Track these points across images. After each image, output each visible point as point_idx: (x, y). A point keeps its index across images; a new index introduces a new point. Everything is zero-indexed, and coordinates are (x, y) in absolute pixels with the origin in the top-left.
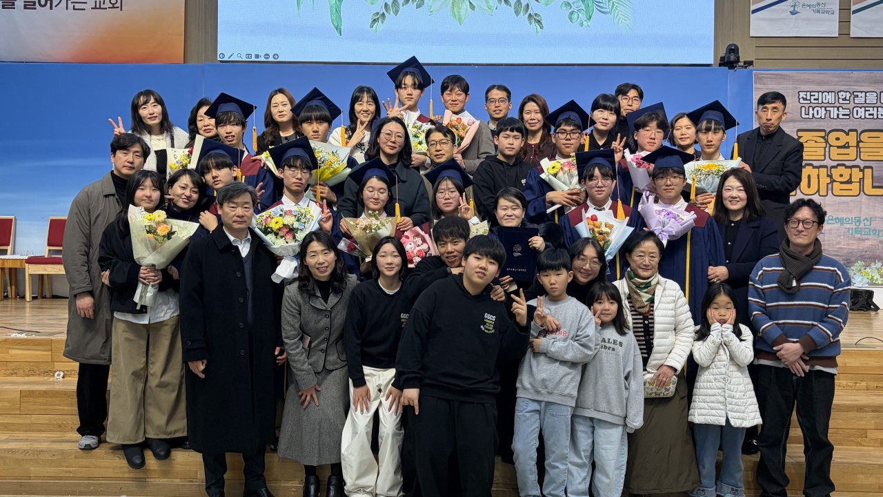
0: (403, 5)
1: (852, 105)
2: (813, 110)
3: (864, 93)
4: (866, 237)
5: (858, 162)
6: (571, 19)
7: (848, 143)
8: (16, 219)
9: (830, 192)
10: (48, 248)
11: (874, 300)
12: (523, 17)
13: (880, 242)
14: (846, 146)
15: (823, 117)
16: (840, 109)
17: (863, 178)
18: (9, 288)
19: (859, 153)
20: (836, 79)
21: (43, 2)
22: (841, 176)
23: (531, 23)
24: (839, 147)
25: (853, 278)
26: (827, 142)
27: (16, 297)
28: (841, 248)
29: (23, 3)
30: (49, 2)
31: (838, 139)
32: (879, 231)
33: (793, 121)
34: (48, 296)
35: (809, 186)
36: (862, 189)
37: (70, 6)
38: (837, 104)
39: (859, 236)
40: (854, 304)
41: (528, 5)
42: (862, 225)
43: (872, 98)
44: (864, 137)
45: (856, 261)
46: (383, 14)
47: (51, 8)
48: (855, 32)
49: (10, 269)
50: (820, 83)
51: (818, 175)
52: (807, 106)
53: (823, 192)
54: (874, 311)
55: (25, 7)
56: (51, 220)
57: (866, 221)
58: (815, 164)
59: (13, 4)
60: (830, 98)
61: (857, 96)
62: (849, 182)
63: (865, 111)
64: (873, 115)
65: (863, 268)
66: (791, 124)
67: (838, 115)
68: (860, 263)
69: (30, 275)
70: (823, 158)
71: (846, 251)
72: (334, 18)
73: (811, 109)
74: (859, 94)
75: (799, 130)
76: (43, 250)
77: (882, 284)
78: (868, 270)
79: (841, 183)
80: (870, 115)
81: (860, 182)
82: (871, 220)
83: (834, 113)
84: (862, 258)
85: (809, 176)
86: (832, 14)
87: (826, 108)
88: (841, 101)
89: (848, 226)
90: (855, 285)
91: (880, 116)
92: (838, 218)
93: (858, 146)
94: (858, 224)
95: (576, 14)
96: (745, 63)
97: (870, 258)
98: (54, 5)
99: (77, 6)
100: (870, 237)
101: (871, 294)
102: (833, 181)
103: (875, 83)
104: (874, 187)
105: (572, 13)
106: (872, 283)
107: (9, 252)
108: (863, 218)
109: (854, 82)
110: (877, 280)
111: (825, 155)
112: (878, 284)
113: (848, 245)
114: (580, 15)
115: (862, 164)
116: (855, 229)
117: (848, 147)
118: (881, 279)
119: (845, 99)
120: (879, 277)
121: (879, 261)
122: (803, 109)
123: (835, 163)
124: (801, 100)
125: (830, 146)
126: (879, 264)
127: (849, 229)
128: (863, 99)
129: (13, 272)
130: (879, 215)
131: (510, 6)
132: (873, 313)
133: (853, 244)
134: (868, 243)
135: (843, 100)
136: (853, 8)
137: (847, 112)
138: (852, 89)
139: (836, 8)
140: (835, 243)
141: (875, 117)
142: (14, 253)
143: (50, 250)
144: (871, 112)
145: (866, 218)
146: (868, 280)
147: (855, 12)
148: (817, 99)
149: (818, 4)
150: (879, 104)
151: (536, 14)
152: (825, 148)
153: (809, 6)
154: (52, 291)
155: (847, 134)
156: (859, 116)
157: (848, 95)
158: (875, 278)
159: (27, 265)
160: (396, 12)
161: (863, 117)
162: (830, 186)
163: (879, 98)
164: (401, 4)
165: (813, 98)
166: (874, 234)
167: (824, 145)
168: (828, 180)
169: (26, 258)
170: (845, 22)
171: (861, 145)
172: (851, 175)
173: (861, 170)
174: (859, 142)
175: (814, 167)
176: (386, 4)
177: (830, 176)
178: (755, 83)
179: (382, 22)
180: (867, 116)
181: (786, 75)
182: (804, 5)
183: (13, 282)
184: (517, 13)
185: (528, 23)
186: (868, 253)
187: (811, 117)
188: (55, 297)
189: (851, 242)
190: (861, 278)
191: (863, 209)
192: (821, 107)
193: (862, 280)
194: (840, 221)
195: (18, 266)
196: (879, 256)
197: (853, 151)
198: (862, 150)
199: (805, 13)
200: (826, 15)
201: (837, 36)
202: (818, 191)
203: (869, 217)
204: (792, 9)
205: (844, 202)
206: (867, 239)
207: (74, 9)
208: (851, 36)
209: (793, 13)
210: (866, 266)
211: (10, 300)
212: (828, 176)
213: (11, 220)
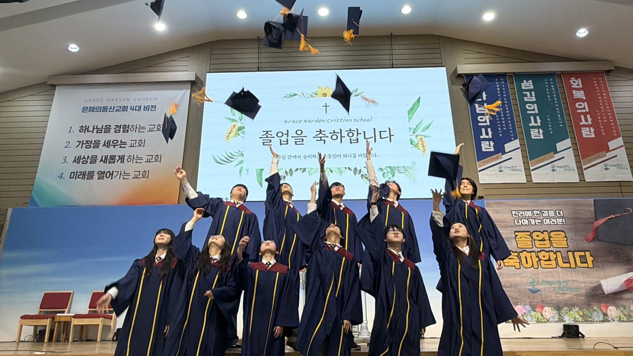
0: (295, 171)
1: (542, 218)
2: (521, 220)
3: (547, 211)
4: (566, 292)
5: (552, 249)
6: (384, 176)
7: (544, 238)
8: (73, 293)
9: (539, 266)
10: (89, 309)
11: (580, 330)
12: (358, 176)
13: (575, 295)
14: (543, 240)
15: (527, 224)
16: (536, 220)
17: (557, 257)
18: (62, 335)
19: (551, 243)
20: (530, 204)
21: (108, 176)
22: (544, 256)
23: (363, 179)
24: (539, 240)
25: (564, 318)
26: (532, 238)
27: (65, 341)
28: (553, 299)
29: (97, 177)
30: (111, 176)
31: (538, 236)
32: (573, 288)
33: (511, 227)
34: (84, 340)
35: (527, 263)
36: (557, 264)
37: (122, 177)
38: (533, 217)
39: (561, 292)
40: (569, 333)
41: (360, 170)
42: (562, 285)
43: (552, 214)
44: (552, 234)
45: (563, 307)
46: (285, 176)
47: (112, 179)
48: (535, 180)
49: (65, 322)
50: (521, 206)
51: (531, 257)
52: (517, 218)
53: (536, 266)
54: (582, 337)
55: (98, 179)
56: (94, 293)
57: (564, 283)
58: (528, 250)
59: (93, 177)
60: (529, 214)
61: (544, 213)
62: (549, 260)
63: (550, 220)
64: (554, 222)
65: (568, 312)
66: (510, 228)
67: (535, 223)
68: (566, 308)
69: (75, 326)
70: (531, 247)
71: (556, 301)
72: (259, 178)
73: (520, 220)
74: (544, 211)
75: (515, 232)
76: (85, 310)
77: (582, 321)
78: (571, 312)
79: (545, 261)
80: (553, 222)
81: (555, 260)
82: (567, 282)
83: (533, 222)
84: (566, 305)
85: (526, 258)
86: (521, 171)
87: (528, 219)
88: (535, 215)
89: (554, 286)
90: (566, 322)
91: (558, 223)
92: (547, 281)
93: (550, 240)
94: (559, 284)
95: (386, 175)
96: (479, 197)
97: (571, 305)
98: (113, 177)
99: (125, 177)
100: (567, 292)
101: (577, 327)
102: (540, 260)
103: (552, 205)
104: (564, 263)
105: (384, 173)
106: (575, 321)
107: (66, 312)
108: (562, 281)
109: (540, 205)
110: (578, 319)
111: (532, 245)
112: (579, 321)
113: (557, 297)
114: (389, 174)
115: (555, 250)
116: (559, 287)
117: (545, 240)
118: (581, 318)
119: (537, 214)
120: (579, 317)
121: (577, 307)
122: (515, 220)
123: (539, 250)
124: (514, 216)
125: (535, 240)
126: (577, 309)
127: (555, 288)
128: (547, 214)
129: (66, 324)
130: (570, 279)
131: (351, 170)
132: (581, 339)
133: (559, 297)
134: (568, 296)
135: (536, 215)
136: (531, 168)
137: (540, 221)
138: (540, 208)
139: (523, 168)
140: (548, 296)
141: (556, 223)
142: (69, 313)
143: (89, 311)
144: (553, 221)
145: (563, 282)
146: (573, 319)
147: (533, 170)
148: (522, 215)
149: (513, 167)
150: (556, 217)
151: (365, 174)
152: (532, 241)
153: (509, 168)
154: (87, 335)
155: (543, 233)
156: (547, 223)
157: (539, 212)
158: (577, 317)
159: (73, 319)
160: (291, 175)
161: (549, 224)
162: (539, 262)
163: (555, 213)
164: (294, 171)
165: (519, 214)
166: (570, 290)
167: (531, 239)
168: (537, 259)
169: (73, 315)
170: (528, 175)
171: (551, 239)
172: (549, 256)
173: (554, 253)
174: (550, 237)
175: (528, 252)
176: (286, 172)
177: (538, 257)
178: (487, 207)
179: (284, 180)
180: (552, 223)
181: (502, 202)
182: (505, 167)
183: (65, 331)
184: (355, 174)
185: (361, 178)
186: (569, 302)
187: (521, 224)
188: (88, 340)
189: (558, 295)
190: (568, 317)
191: (561, 275)
192: (525, 219)
193: (570, 319)
194: (549, 282)
195: (68, 320)
196: (576, 304)
197: (547, 242)
198: (552, 242)
199: (506, 171)
200: (518, 172)
201: (526, 182)
202: (533, 265)
203: (565, 280)
204: (499, 169)
205: (549, 272)
206: (567, 294)
207: (123, 178)
208: (533, 182)
209: (501, 171)
210: (571, 310)
211: (61, 343)
212: (537, 257)
213: (71, 293)
